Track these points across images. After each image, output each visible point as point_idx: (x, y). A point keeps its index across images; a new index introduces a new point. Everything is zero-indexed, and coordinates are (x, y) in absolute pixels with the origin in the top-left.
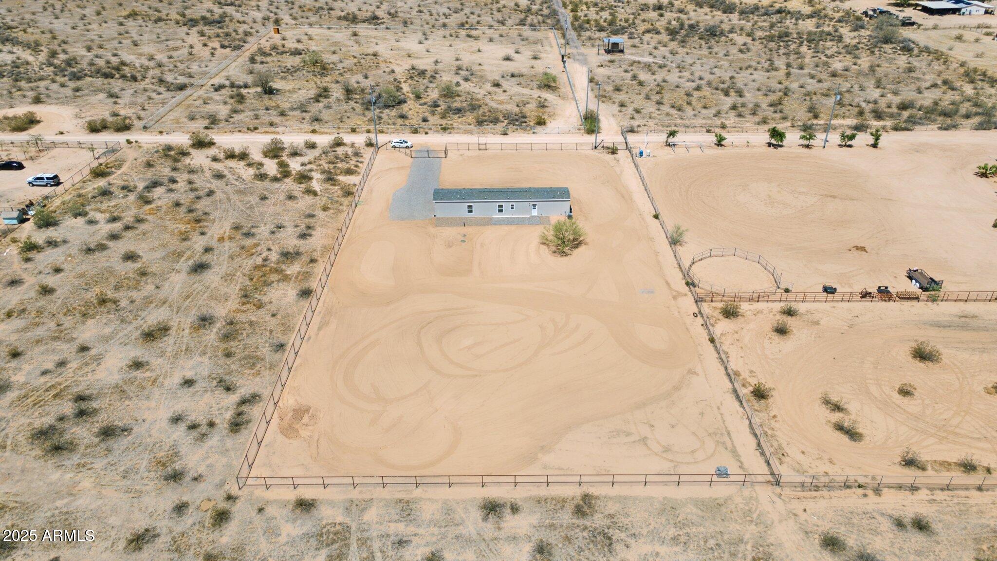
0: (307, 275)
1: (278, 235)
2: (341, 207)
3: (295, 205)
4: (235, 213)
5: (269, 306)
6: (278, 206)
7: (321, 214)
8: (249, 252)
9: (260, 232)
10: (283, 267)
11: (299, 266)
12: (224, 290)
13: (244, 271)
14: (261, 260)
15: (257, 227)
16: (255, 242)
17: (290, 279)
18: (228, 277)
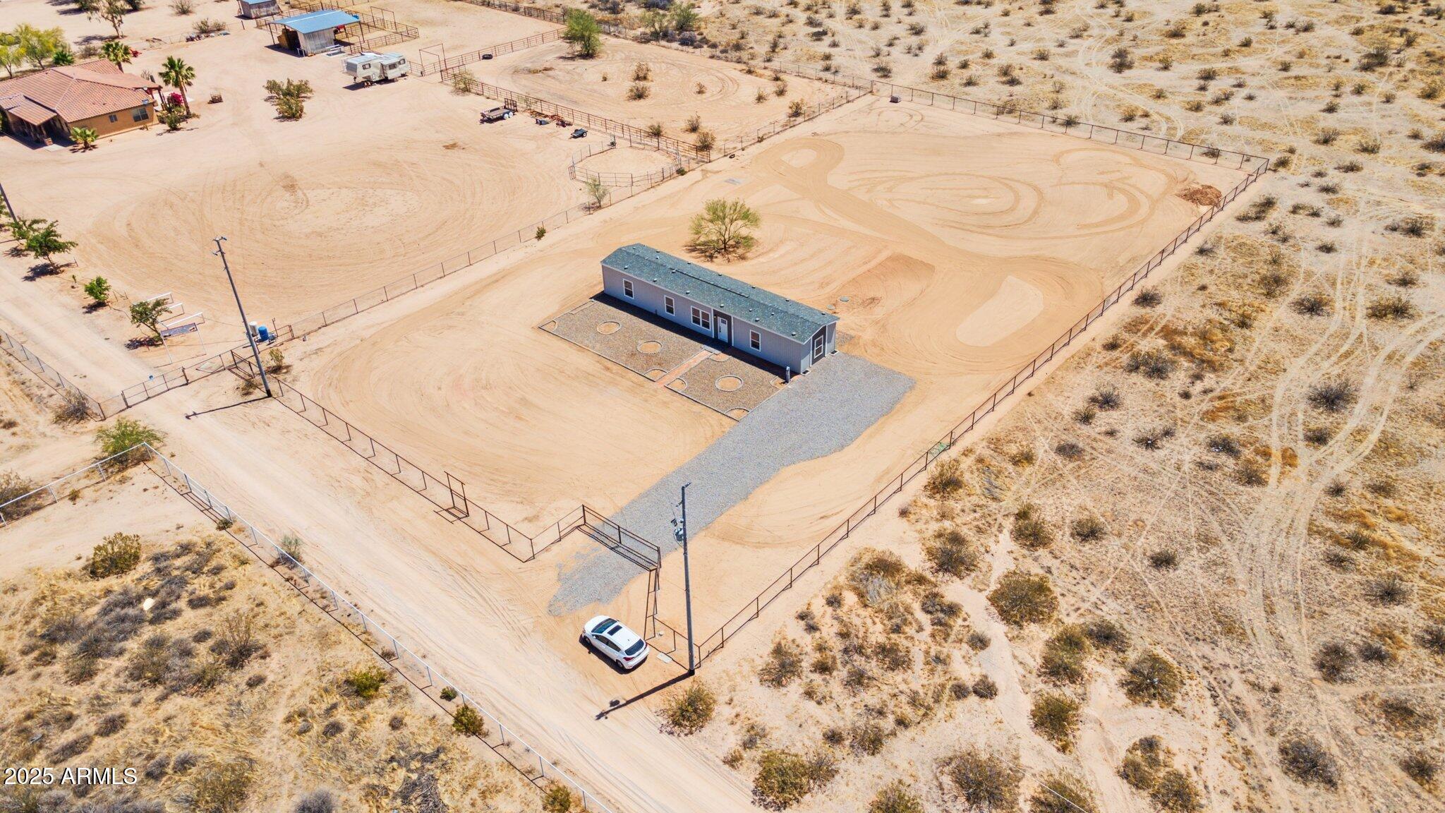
0: (1134, 326)
1: (1159, 426)
2: (987, 453)
3: (1090, 504)
4: (1251, 539)
5: (1208, 301)
6: (1133, 517)
7: (1043, 450)
8: (1229, 407)
9: (1196, 449)
10: (1167, 354)
11: (1139, 347)
12: (1283, 348)
13: (1241, 369)
14: (1206, 380)
15: (1201, 464)
16: (1211, 426)
17: (1162, 330)
18: (1272, 367)
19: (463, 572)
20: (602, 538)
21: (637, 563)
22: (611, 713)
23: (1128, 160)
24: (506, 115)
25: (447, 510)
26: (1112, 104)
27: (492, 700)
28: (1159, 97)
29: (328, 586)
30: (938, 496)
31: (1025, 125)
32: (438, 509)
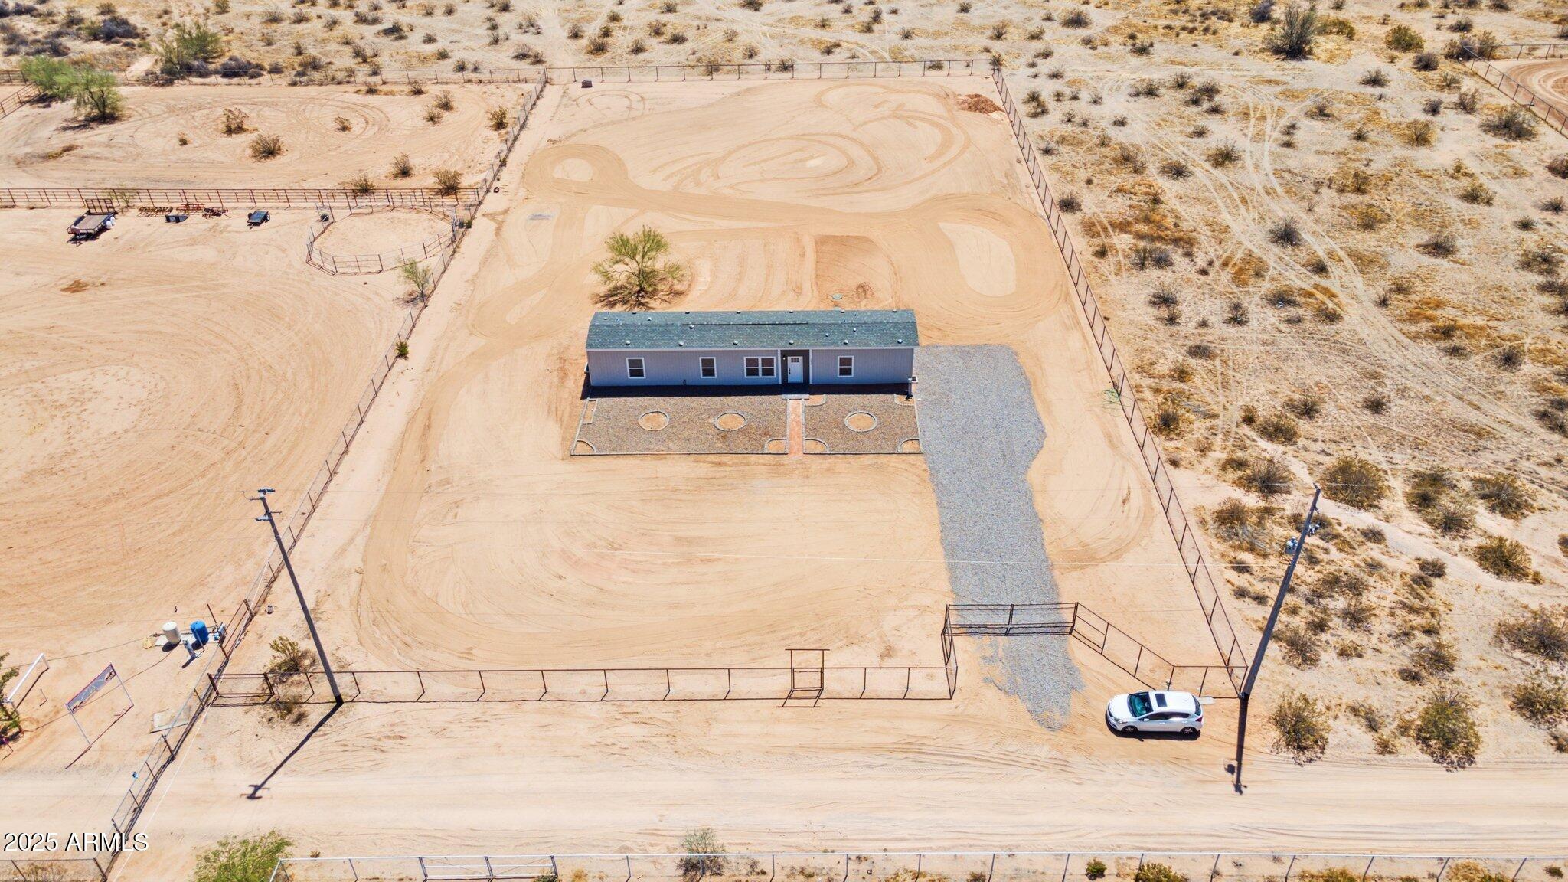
0: (1091, 231)
1: (1223, 304)
2: (1150, 382)
3: (1273, 388)
4: (1392, 362)
5: (1108, 191)
8: (1240, 269)
9: (1269, 311)
10: (1145, 245)
11: (1119, 247)
12: (1203, 210)
13: (1203, 237)
14: (1196, 254)
16: (1251, 289)
17: (1113, 226)
18: (1218, 228)
19: (909, 747)
20: (982, 630)
21: (1047, 633)
22: (1242, 778)
23: (881, 90)
24: (108, 223)
25: (790, 697)
26: (795, 41)
27: (1137, 845)
28: (823, 26)
29: (799, 860)
30: (1172, 436)
31: (746, 79)
32: (780, 703)
